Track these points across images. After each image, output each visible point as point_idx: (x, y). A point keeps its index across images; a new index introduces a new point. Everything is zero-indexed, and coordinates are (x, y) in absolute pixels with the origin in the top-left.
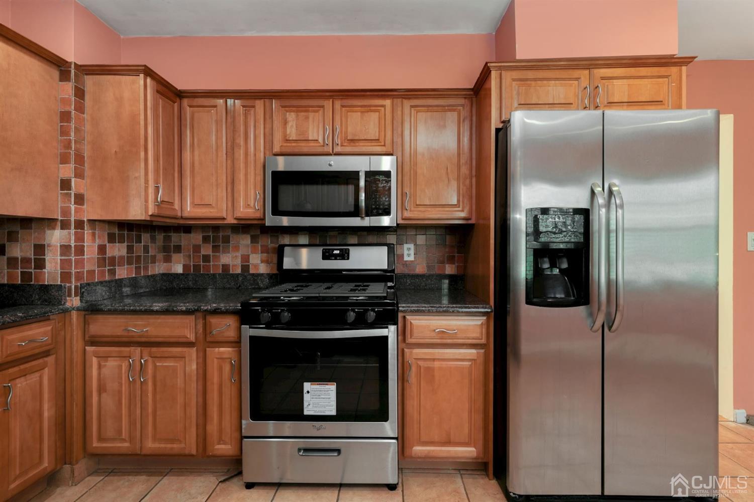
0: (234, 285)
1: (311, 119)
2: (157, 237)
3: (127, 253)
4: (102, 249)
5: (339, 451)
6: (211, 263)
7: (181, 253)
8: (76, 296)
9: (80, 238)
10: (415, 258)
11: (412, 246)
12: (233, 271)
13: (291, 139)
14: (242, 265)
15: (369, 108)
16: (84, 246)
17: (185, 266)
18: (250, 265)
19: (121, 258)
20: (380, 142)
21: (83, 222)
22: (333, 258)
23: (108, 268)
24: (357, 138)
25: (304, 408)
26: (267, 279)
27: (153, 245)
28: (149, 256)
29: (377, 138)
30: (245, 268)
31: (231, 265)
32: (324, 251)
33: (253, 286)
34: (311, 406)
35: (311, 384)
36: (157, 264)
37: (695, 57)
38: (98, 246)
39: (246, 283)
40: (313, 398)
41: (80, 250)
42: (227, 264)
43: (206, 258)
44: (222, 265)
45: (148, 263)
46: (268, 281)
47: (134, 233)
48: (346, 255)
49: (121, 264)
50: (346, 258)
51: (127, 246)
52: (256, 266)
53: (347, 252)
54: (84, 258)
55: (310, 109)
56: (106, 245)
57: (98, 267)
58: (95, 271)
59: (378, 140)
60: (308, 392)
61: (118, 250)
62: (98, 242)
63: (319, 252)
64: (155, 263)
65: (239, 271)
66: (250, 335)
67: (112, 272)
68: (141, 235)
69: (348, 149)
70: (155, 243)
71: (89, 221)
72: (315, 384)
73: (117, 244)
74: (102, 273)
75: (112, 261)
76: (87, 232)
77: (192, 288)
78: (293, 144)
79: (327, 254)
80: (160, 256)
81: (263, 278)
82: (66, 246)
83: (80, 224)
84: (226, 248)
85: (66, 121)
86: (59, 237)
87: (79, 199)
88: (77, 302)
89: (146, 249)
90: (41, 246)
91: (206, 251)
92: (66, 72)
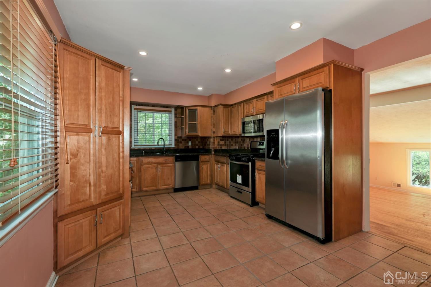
4: (219, 142)
5: (242, 193)
6: (242, 146)
7: (237, 143)
9: (214, 140)
13: (247, 112)
15: (261, 100)
17: (238, 147)
19: (223, 144)
25: (237, 181)
28: (230, 144)
35: (238, 175)
41: (214, 143)
42: (245, 146)
45: (230, 146)
47: (227, 139)
49: (223, 146)
51: (225, 142)
55: (250, 103)
58: (217, 147)
61: (222, 143)
62: (218, 141)
64: (233, 146)
67: (221, 147)
68: (229, 139)
69: (257, 113)
70: (232, 141)
71: (216, 137)
73: (222, 141)
74: (219, 147)
75: (221, 145)
76: (215, 139)
78: (248, 114)
80: (234, 144)
82: (212, 142)
83: (214, 137)
84: (245, 142)
85: (212, 117)
86: (211, 140)
87: (214, 132)
88: (213, 153)
89: (230, 142)
90: (210, 142)
91: (242, 143)
92: (212, 108)
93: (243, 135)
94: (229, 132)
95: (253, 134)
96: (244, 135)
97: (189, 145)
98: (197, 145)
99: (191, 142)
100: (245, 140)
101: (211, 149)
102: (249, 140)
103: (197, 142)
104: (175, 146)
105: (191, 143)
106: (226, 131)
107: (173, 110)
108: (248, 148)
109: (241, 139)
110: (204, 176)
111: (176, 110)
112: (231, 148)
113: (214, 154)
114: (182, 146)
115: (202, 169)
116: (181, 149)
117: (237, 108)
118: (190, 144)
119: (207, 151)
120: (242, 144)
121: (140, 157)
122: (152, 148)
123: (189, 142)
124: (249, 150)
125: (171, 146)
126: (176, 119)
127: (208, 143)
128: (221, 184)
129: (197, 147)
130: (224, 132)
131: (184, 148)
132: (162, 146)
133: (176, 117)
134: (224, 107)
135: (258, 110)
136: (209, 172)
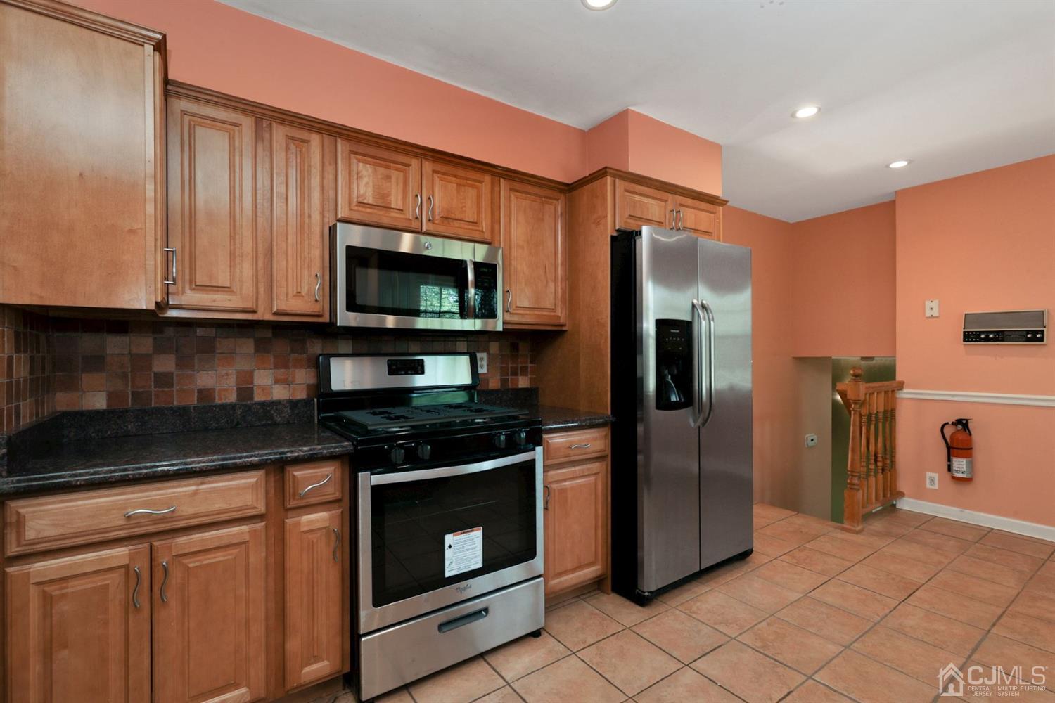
0: (227, 422)
1: (393, 179)
2: (51, 339)
3: (30, 373)
5: (486, 610)
6: (175, 388)
7: (102, 370)
10: (488, 370)
11: (484, 355)
12: (220, 399)
13: (366, 202)
14: (238, 389)
15: (465, 181)
17: (112, 396)
18: (255, 388)
20: (478, 226)
22: (403, 373)
23: (14, 404)
24: (453, 216)
25: (446, 568)
26: (288, 409)
29: (475, 221)
30: (245, 392)
31: (217, 389)
32: (389, 362)
33: (264, 422)
34: (454, 564)
35: (454, 536)
37: (727, 202)
39: (250, 418)
40: (455, 553)
42: (209, 387)
43: (164, 380)
44: (199, 390)
46: (289, 411)
47: (35, 332)
48: (420, 368)
50: (420, 372)
51: (30, 357)
52: (265, 389)
53: (421, 364)
55: (392, 165)
56: (13, 357)
57: (7, 401)
59: (476, 223)
60: (450, 547)
61: (23, 367)
63: (382, 364)
65: (232, 398)
66: (372, 484)
67: (18, 412)
68: (39, 336)
69: (441, 229)
72: (458, 535)
73: (22, 355)
74: (10, 415)
77: (135, 435)
78: (369, 210)
79: (394, 367)
81: (280, 407)
135: (447, 217)
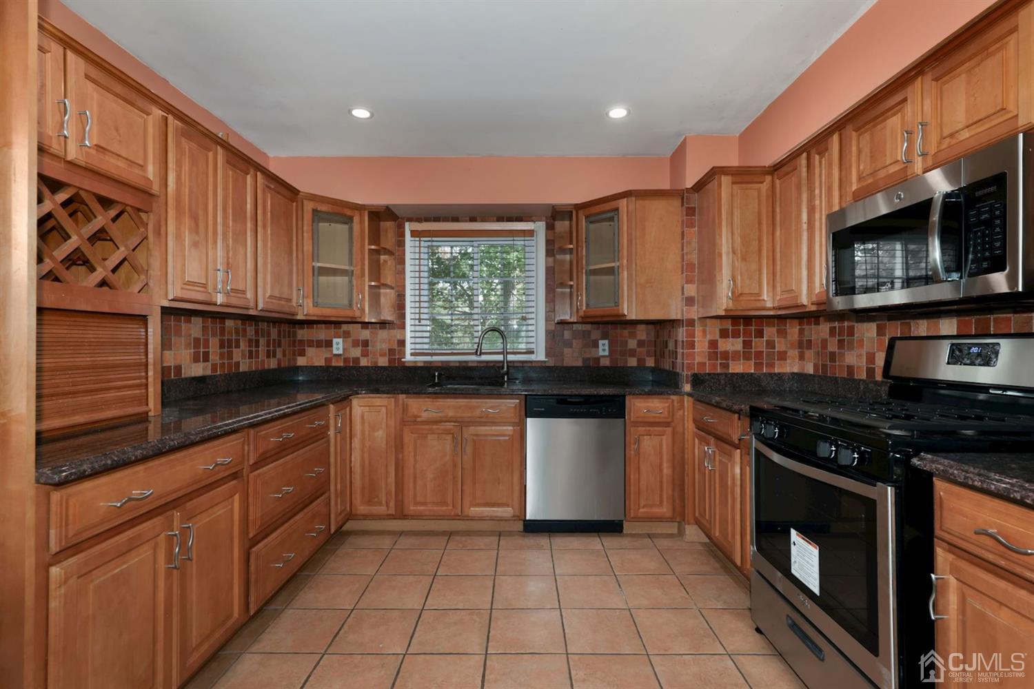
2: (788, 331)
3: (744, 348)
4: (713, 344)
6: (837, 364)
7: (811, 349)
8: (687, 383)
9: (692, 334)
12: (858, 376)
14: (867, 367)
16: (695, 341)
17: (816, 366)
18: (876, 368)
19: (736, 353)
21: (694, 320)
23: (719, 362)
27: (783, 340)
28: (774, 352)
31: (856, 366)
36: (788, 361)
38: (709, 341)
41: (692, 345)
42: (852, 365)
44: (847, 366)
45: (774, 359)
47: (753, 328)
48: (993, 356)
49: (736, 359)
50: (992, 363)
51: (744, 341)
54: (695, 352)
56: (717, 341)
57: (709, 360)
58: (706, 363)
61: (733, 345)
62: (709, 337)
64: (786, 360)
65: (864, 376)
67: (726, 366)
68: (763, 329)
70: (785, 337)
71: (700, 318)
73: (731, 339)
74: (714, 366)
75: (725, 355)
76: (698, 329)
80: (793, 353)
82: (683, 341)
83: (691, 323)
84: (851, 343)
85: (683, 238)
86: (681, 333)
87: (690, 301)
88: (687, 388)
89: (770, 344)
90: (676, 341)
91: (833, 347)
92: (683, 199)
93: (840, 303)
94: (759, 294)
95: (898, 297)
96: (852, 301)
97: (601, 353)
98: (633, 353)
99: (606, 342)
100: (851, 332)
101: (678, 373)
102: (881, 332)
103: (632, 344)
104: (547, 355)
105: (607, 347)
106: (746, 291)
107: (539, 227)
108: (871, 372)
109: (832, 330)
110: (643, 483)
111: (550, 227)
112: (776, 371)
113: (689, 395)
114: (572, 358)
115: (638, 452)
116: (569, 369)
117: (804, 170)
118: (604, 350)
119: (665, 382)
120: (833, 355)
121: (402, 397)
122: (467, 362)
123: (601, 342)
124: (876, 383)
125: (532, 357)
126: (551, 259)
127: (671, 346)
128: (717, 534)
129: (633, 362)
130: (736, 296)
131: (579, 363)
132: (500, 358)
133: (549, 252)
134: (733, 183)
135: (952, 135)
136: (667, 470)
